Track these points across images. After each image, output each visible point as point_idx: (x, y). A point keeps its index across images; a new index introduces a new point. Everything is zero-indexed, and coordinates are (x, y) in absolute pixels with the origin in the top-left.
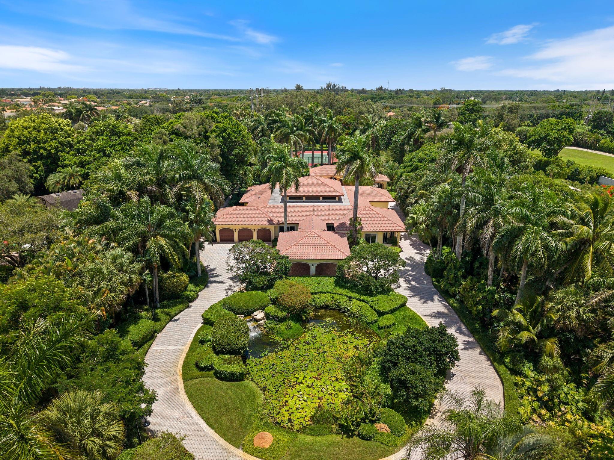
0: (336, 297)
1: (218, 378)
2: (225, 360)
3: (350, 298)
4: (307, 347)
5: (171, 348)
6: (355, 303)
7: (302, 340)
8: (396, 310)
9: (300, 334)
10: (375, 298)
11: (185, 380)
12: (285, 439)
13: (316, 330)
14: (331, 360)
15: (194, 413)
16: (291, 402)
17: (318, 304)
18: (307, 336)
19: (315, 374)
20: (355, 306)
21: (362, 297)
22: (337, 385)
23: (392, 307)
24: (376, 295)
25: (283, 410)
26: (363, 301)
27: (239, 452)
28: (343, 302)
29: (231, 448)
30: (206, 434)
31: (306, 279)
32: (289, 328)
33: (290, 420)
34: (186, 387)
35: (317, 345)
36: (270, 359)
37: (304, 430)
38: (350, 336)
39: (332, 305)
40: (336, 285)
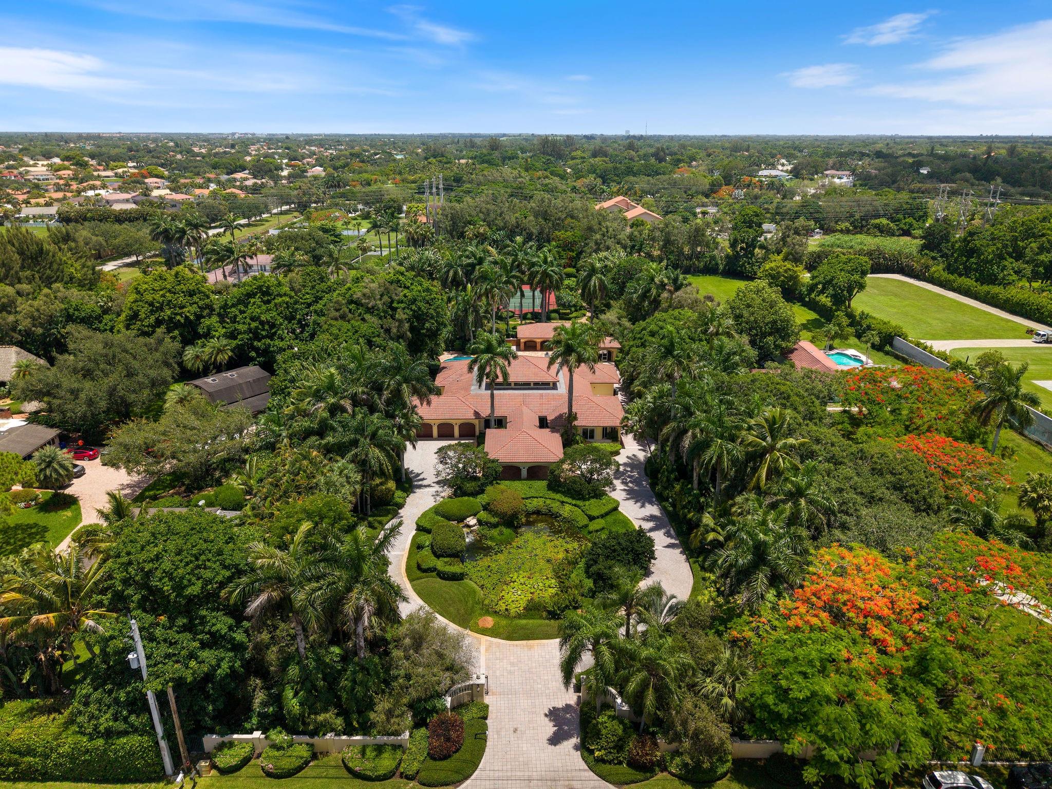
0: (548, 502)
1: (441, 578)
2: (445, 562)
3: (563, 502)
4: (520, 551)
6: (568, 508)
7: (514, 544)
8: (607, 514)
9: (513, 540)
10: (587, 503)
11: (411, 580)
12: (504, 622)
13: (528, 535)
14: (542, 563)
16: (506, 597)
17: (530, 510)
18: (519, 541)
19: (527, 574)
20: (567, 510)
21: (574, 502)
22: (547, 583)
23: (603, 512)
24: (588, 500)
25: (500, 603)
26: (575, 505)
27: (467, 631)
28: (555, 506)
29: (461, 628)
31: (517, 484)
33: (507, 610)
34: (413, 586)
35: (529, 549)
36: (485, 562)
37: (519, 616)
38: (561, 540)
39: (544, 510)
40: (549, 490)
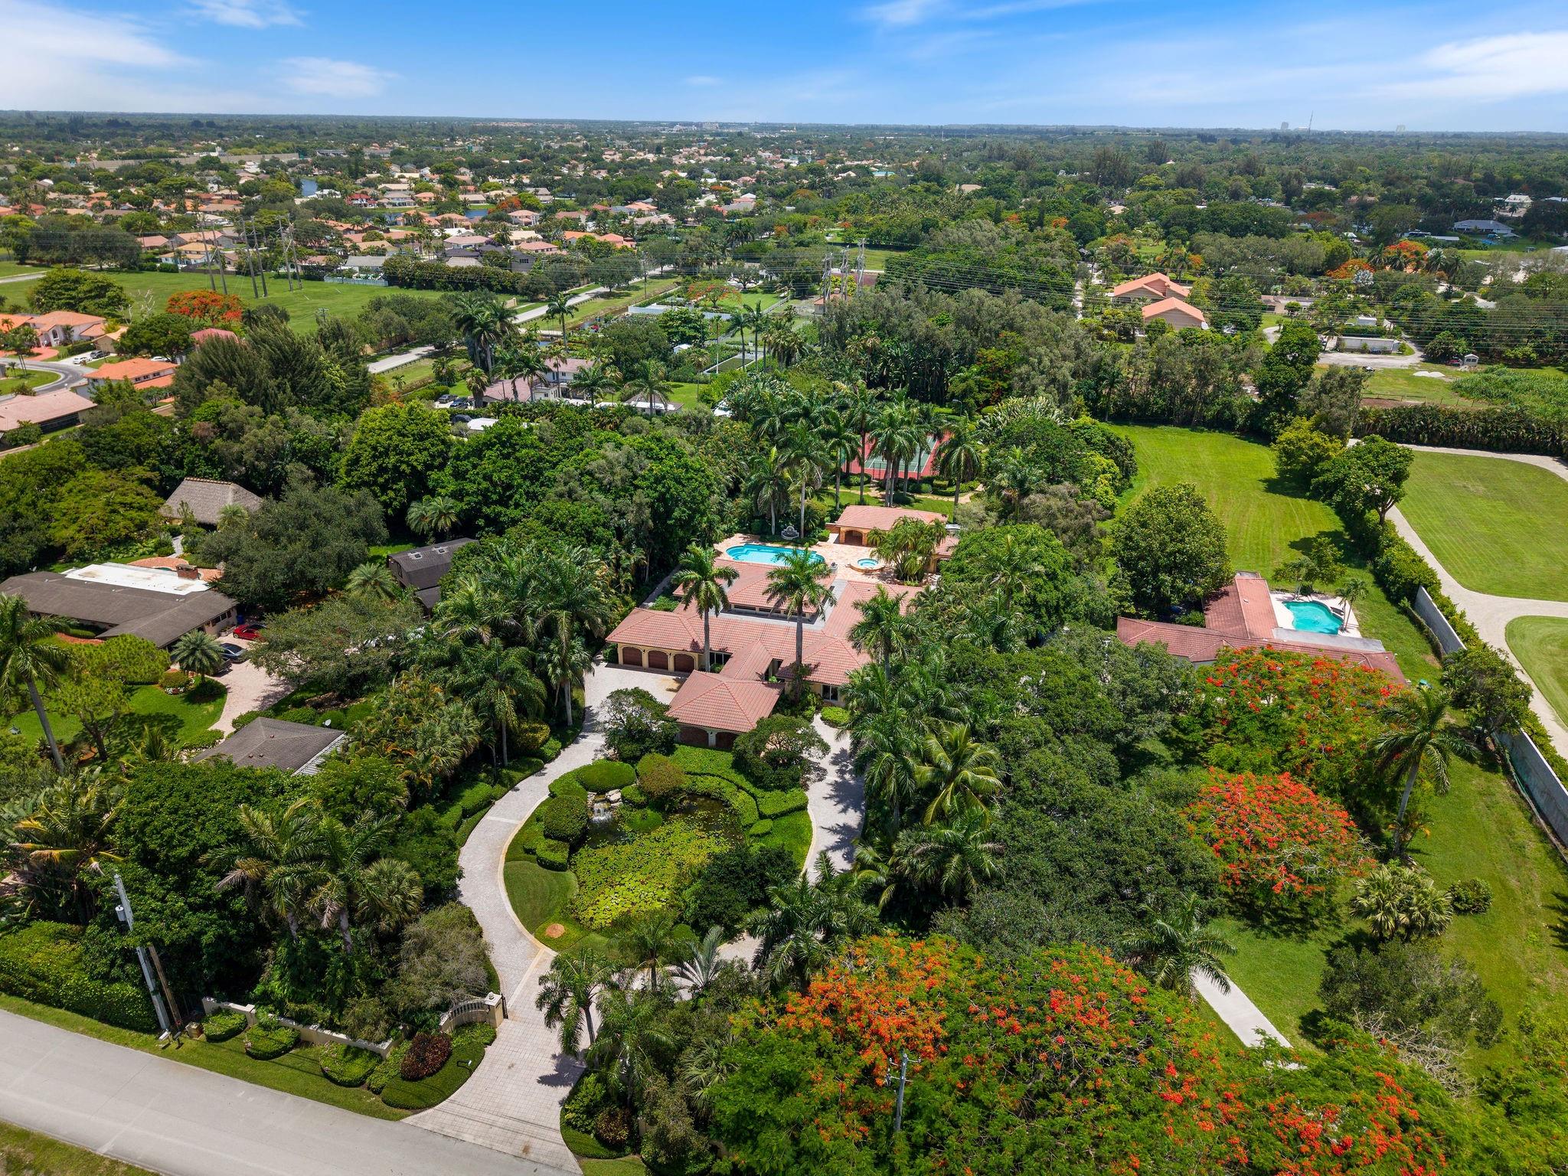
0: (724, 783)
1: (540, 864)
2: (551, 846)
3: (740, 788)
4: (655, 844)
5: (504, 820)
6: (742, 796)
7: (653, 834)
8: (783, 814)
9: (655, 827)
10: (768, 794)
11: (507, 860)
12: (575, 934)
13: (678, 824)
14: (671, 865)
15: (504, 895)
16: (602, 902)
17: (699, 791)
18: (661, 831)
19: (642, 878)
20: (740, 799)
21: (753, 790)
22: (659, 893)
23: (778, 810)
24: (771, 790)
25: (590, 908)
26: (752, 795)
27: (531, 937)
28: (728, 790)
29: (525, 932)
30: (508, 916)
31: (698, 752)
32: (644, 818)
33: (592, 919)
34: (506, 867)
35: (667, 844)
36: (606, 851)
37: (600, 930)
38: (712, 838)
39: (715, 795)
40: (731, 768)
